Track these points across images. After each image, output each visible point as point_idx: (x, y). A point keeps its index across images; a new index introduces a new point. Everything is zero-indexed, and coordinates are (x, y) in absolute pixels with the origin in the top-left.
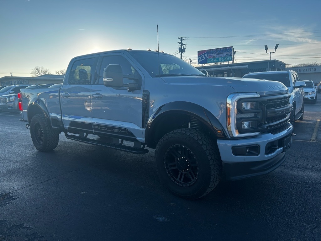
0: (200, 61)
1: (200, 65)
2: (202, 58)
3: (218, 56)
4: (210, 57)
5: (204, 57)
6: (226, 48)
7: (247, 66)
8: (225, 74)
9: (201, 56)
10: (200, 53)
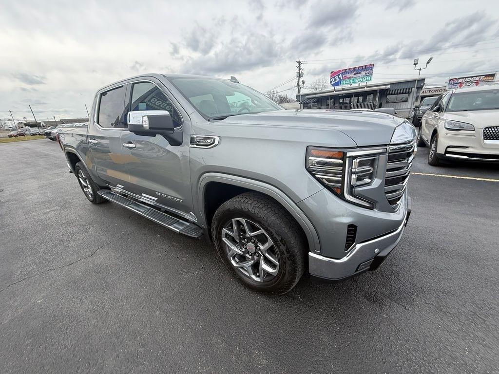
0: (332, 83)
1: (333, 88)
2: (335, 80)
3: (354, 76)
4: (345, 78)
5: (338, 78)
6: (366, 66)
7: (389, 86)
8: (360, 96)
9: (334, 78)
10: (334, 74)
